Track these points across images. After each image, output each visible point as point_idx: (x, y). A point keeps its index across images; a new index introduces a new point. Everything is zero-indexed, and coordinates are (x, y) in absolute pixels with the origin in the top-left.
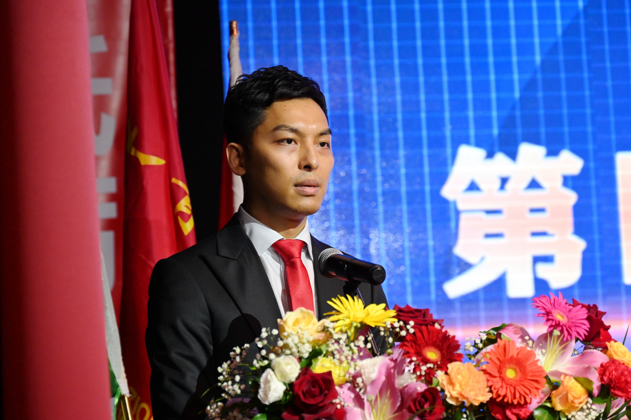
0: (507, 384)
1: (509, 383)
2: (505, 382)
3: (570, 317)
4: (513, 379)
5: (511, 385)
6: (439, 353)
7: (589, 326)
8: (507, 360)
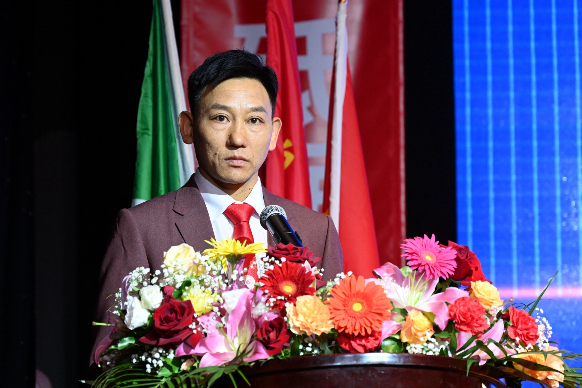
0: (350, 317)
1: (353, 315)
2: (348, 315)
3: (439, 258)
4: (359, 312)
5: (355, 318)
6: (296, 286)
7: (456, 267)
8: (354, 295)
